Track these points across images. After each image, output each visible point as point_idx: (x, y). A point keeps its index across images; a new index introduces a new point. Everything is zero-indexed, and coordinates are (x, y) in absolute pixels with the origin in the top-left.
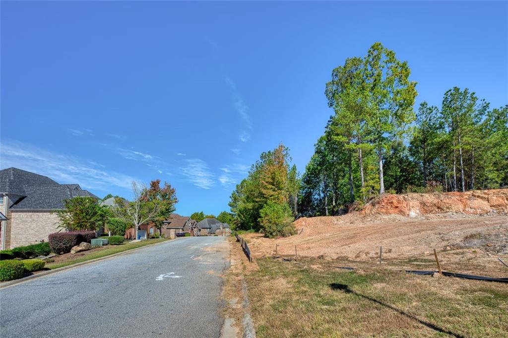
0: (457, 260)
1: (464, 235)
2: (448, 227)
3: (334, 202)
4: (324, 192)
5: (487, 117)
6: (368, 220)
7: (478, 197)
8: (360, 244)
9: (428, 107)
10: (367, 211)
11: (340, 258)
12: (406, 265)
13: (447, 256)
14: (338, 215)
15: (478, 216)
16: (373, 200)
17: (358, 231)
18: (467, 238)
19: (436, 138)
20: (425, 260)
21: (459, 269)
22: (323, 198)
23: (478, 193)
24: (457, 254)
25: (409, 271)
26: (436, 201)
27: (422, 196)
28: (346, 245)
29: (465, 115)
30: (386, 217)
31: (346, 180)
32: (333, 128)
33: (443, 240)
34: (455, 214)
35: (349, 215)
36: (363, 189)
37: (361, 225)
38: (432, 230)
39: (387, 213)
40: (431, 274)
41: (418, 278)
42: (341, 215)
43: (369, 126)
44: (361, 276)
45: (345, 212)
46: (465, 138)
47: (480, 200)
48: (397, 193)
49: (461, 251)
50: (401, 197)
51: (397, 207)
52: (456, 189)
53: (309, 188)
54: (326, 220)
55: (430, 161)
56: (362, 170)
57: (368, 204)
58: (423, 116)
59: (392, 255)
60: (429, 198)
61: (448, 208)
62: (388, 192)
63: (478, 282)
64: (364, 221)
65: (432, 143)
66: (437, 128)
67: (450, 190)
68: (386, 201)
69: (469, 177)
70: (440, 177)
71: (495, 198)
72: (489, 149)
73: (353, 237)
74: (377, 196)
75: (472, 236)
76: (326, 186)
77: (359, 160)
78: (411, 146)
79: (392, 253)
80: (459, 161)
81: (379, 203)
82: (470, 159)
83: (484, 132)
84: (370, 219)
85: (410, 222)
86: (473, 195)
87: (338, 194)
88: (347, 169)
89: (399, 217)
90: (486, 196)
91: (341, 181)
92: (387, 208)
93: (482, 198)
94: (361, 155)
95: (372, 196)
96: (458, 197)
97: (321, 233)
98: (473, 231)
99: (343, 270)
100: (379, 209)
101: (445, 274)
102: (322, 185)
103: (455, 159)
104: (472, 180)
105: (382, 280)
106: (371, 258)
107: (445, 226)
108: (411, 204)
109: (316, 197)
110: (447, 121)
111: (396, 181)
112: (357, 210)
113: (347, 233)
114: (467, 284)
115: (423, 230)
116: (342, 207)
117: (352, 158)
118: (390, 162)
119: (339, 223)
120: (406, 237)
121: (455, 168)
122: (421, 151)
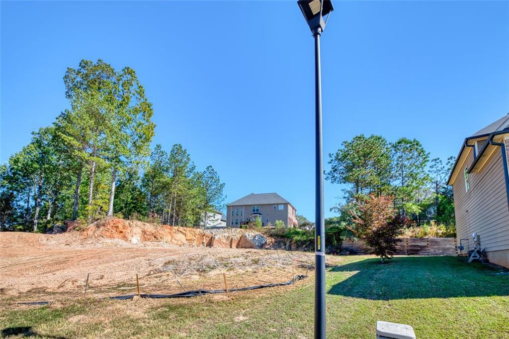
0: (155, 283)
1: (164, 261)
2: (156, 254)
3: (49, 215)
4: (35, 199)
5: (193, 176)
6: (88, 242)
7: (181, 232)
8: (70, 271)
9: (161, 150)
10: (90, 233)
11: (33, 291)
12: (113, 291)
13: (149, 280)
14: (51, 233)
15: (178, 246)
16: (99, 220)
17: (72, 255)
18: (166, 263)
19: (162, 178)
20: (131, 284)
21: (154, 291)
22: (33, 208)
23: (181, 229)
24: (157, 277)
25: (113, 298)
26: (153, 231)
27: (144, 225)
28: (50, 272)
29: (182, 168)
30: (109, 241)
31: (71, 191)
32: (64, 124)
33: (150, 266)
34: (165, 243)
35: (66, 234)
36: (90, 207)
37: (79, 248)
38: (144, 256)
39: (111, 237)
40: (131, 297)
41: (119, 303)
42: (56, 233)
43: (108, 141)
44: (56, 311)
45: (63, 230)
46: (179, 185)
47: (181, 234)
48: (124, 218)
49: (160, 274)
50: (127, 222)
51: (121, 232)
52: (169, 224)
53: (11, 189)
54: (29, 238)
55: (156, 196)
56: (92, 186)
57: (92, 225)
58: (157, 156)
59: (103, 282)
60: (149, 227)
61: (161, 238)
62: (116, 216)
63: (163, 299)
64: (85, 243)
65: (159, 181)
66: (164, 171)
67: (165, 223)
68: (112, 224)
69: (178, 215)
70: (160, 211)
71: (189, 234)
72: (191, 198)
73: (64, 262)
74: (104, 218)
75: (169, 262)
76: (41, 193)
77: (91, 174)
78: (144, 177)
79: (104, 280)
80: (173, 202)
81: (104, 226)
82: (180, 202)
83: (190, 185)
84: (91, 242)
85: (129, 248)
86: (178, 230)
87: (58, 207)
88: (74, 179)
89: (122, 242)
90: (184, 232)
91: (64, 192)
92: (112, 231)
93: (182, 233)
94: (93, 169)
95: (99, 217)
96: (168, 230)
97: (16, 255)
98: (171, 258)
99: (32, 307)
100: (104, 232)
101: (142, 296)
102: (35, 190)
103: (171, 199)
104: (179, 218)
105: (81, 311)
106: (78, 287)
107: (154, 253)
108: (134, 231)
109: (22, 203)
110: (171, 167)
111: (126, 207)
112: (78, 230)
113: (57, 256)
114: (155, 302)
115: (137, 256)
116: (59, 224)
117: (84, 169)
118: (123, 186)
119: (50, 243)
120: (122, 262)
121: (170, 206)
122: (151, 184)
